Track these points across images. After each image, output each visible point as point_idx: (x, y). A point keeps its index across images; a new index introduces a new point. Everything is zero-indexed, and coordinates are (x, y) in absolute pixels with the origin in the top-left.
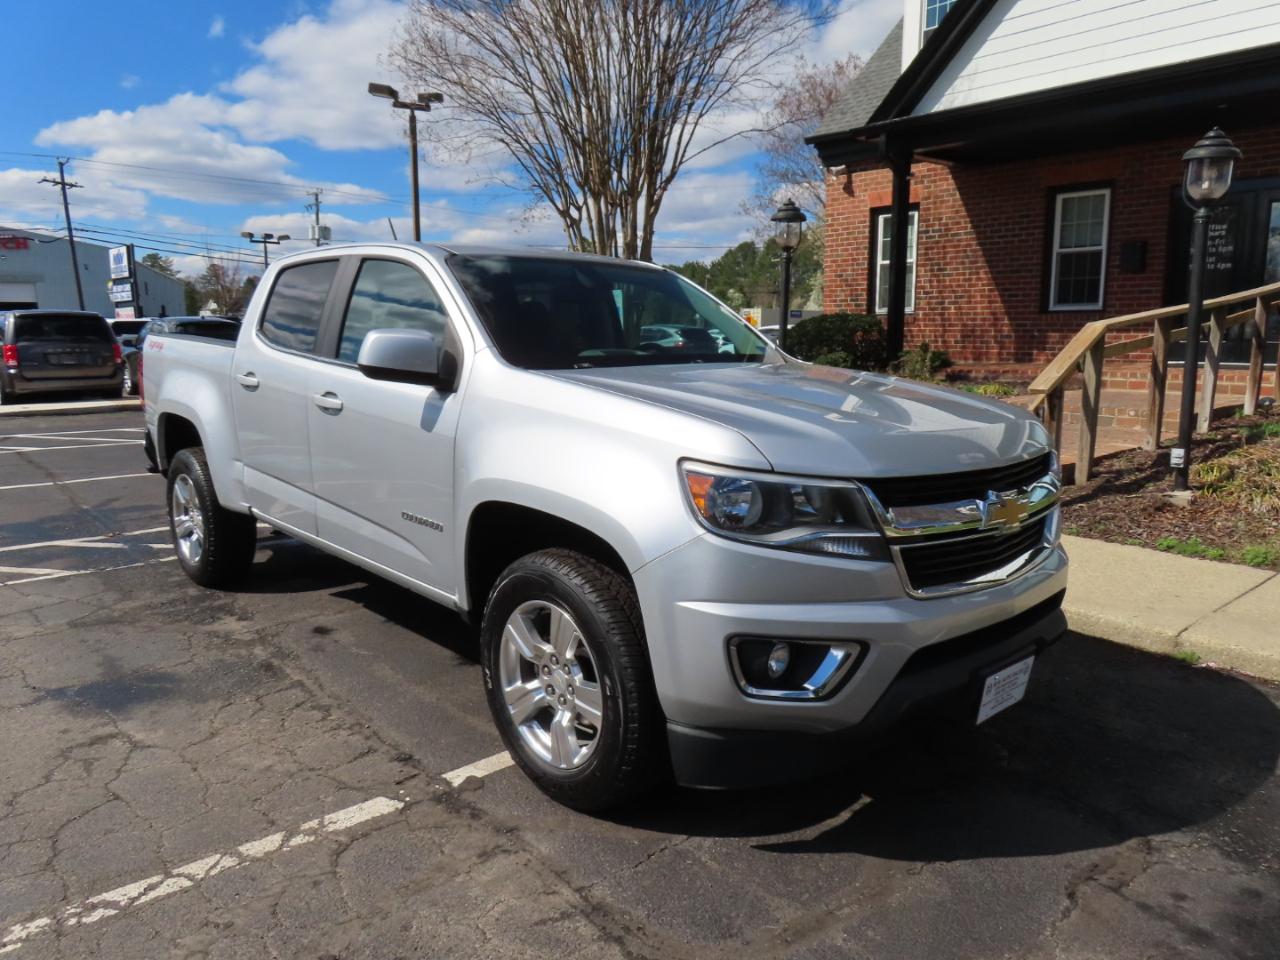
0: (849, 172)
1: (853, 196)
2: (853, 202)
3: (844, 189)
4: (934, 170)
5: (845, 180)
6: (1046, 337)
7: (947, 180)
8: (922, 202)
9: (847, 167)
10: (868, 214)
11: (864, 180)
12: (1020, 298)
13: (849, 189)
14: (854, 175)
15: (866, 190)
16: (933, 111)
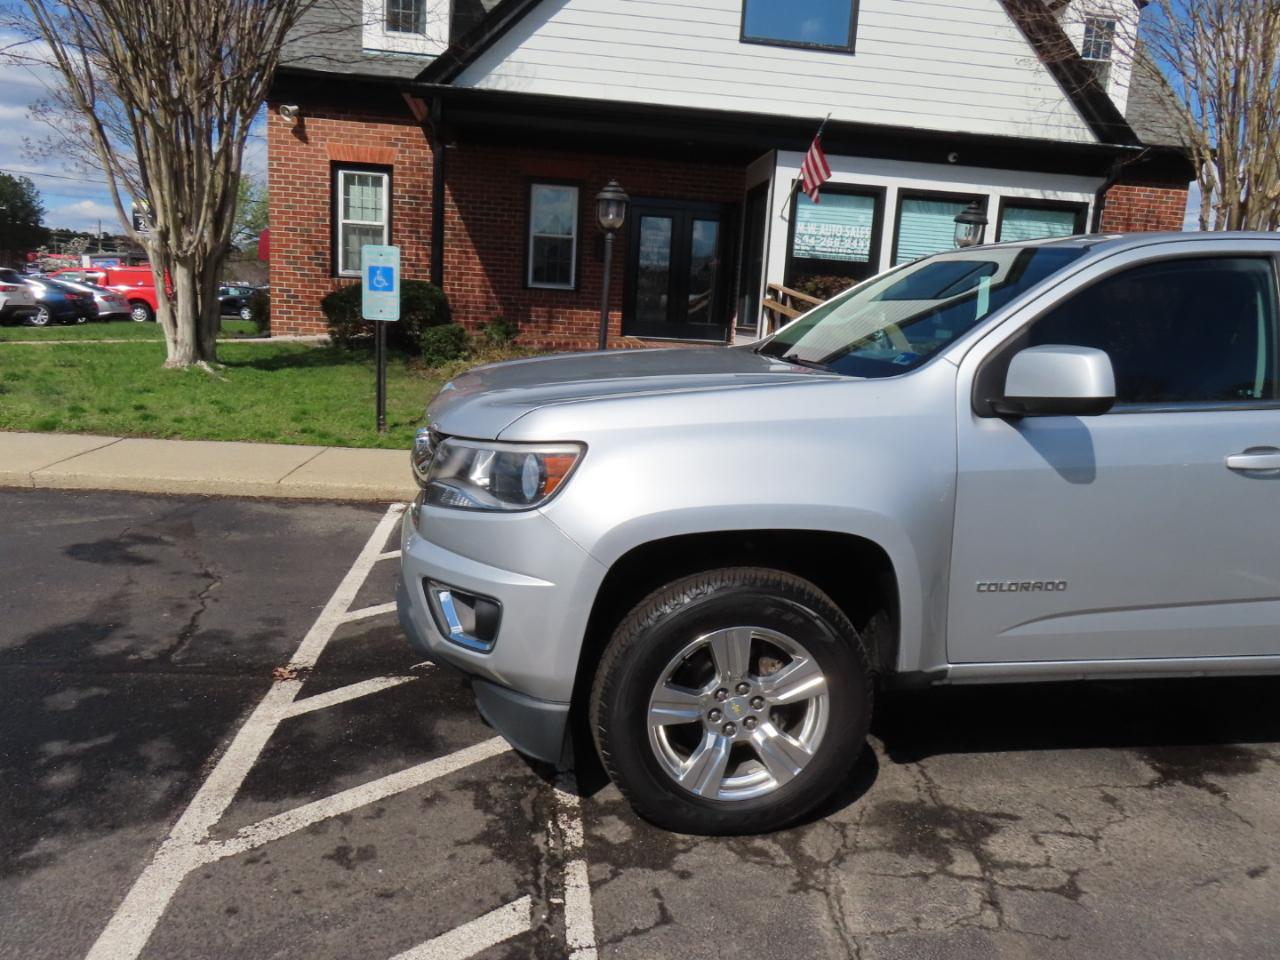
0: (300, 115)
1: (307, 143)
2: (305, 149)
3: (293, 131)
4: (408, 135)
5: (295, 123)
6: (529, 311)
7: (424, 148)
8: (395, 165)
9: (300, 108)
10: (328, 166)
11: (322, 128)
12: (504, 274)
13: (300, 132)
14: (306, 118)
15: (324, 140)
16: (477, 86)
